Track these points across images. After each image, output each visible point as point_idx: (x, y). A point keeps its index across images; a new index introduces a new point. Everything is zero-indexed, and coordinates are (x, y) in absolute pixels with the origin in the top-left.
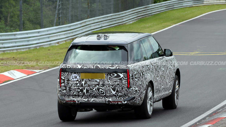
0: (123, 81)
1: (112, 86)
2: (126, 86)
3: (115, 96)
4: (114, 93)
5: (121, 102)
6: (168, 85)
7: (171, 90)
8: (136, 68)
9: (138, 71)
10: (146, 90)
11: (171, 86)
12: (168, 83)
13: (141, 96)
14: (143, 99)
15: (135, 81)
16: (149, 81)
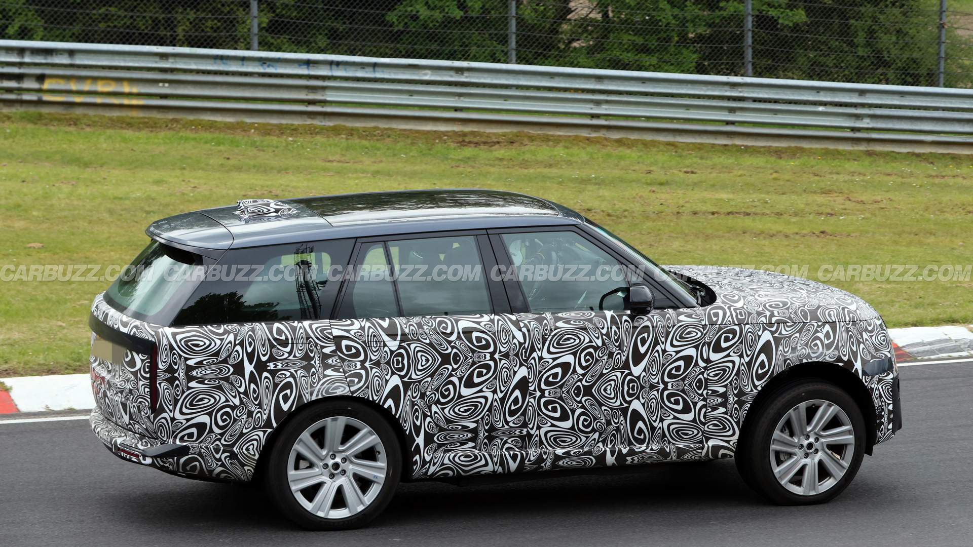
0: (141, 383)
1: (122, 392)
3: (131, 430)
4: (126, 419)
5: (137, 457)
6: (654, 418)
7: (728, 442)
8: (208, 343)
9: (223, 355)
10: (269, 430)
11: (715, 425)
12: (652, 413)
13: (234, 449)
14: (254, 460)
15: (185, 389)
16: (314, 398)
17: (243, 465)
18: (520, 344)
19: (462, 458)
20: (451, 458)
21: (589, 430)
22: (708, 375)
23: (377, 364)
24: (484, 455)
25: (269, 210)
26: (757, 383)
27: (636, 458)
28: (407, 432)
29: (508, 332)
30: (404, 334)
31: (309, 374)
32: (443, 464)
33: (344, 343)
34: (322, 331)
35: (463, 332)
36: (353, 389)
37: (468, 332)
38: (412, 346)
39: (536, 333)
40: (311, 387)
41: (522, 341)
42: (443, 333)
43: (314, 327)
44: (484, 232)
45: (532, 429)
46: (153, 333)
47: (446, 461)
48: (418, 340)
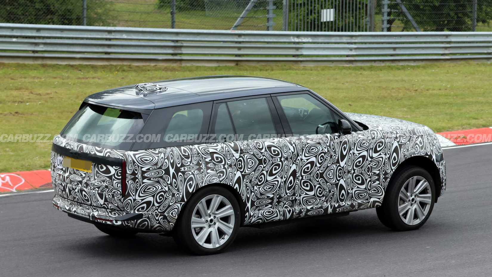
0: (115, 182)
1: (99, 188)
2: (119, 193)
3: (104, 208)
4: (102, 202)
5: (111, 221)
6: (349, 188)
7: (379, 199)
8: (152, 159)
9: (159, 165)
10: (183, 203)
11: (374, 190)
12: (348, 185)
13: (165, 214)
14: (175, 219)
15: (141, 183)
16: (203, 185)
17: (169, 222)
18: (293, 153)
19: (267, 213)
20: (262, 213)
21: (321, 195)
22: (372, 165)
23: (230, 166)
24: (276, 211)
25: (157, 89)
26: (393, 168)
27: (340, 209)
28: (244, 201)
29: (286, 146)
30: (241, 150)
31: (200, 172)
32: (258, 217)
33: (215, 155)
34: (204, 150)
35: (267, 148)
36: (221, 179)
37: (269, 147)
38: (246, 156)
39: (299, 146)
40: (202, 179)
41: (293, 151)
42: (259, 148)
43: (200, 148)
44: (269, 95)
45: (297, 196)
46: (122, 155)
47: (260, 215)
48: (248, 152)
